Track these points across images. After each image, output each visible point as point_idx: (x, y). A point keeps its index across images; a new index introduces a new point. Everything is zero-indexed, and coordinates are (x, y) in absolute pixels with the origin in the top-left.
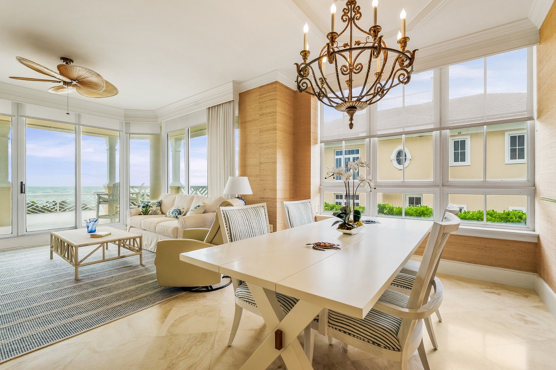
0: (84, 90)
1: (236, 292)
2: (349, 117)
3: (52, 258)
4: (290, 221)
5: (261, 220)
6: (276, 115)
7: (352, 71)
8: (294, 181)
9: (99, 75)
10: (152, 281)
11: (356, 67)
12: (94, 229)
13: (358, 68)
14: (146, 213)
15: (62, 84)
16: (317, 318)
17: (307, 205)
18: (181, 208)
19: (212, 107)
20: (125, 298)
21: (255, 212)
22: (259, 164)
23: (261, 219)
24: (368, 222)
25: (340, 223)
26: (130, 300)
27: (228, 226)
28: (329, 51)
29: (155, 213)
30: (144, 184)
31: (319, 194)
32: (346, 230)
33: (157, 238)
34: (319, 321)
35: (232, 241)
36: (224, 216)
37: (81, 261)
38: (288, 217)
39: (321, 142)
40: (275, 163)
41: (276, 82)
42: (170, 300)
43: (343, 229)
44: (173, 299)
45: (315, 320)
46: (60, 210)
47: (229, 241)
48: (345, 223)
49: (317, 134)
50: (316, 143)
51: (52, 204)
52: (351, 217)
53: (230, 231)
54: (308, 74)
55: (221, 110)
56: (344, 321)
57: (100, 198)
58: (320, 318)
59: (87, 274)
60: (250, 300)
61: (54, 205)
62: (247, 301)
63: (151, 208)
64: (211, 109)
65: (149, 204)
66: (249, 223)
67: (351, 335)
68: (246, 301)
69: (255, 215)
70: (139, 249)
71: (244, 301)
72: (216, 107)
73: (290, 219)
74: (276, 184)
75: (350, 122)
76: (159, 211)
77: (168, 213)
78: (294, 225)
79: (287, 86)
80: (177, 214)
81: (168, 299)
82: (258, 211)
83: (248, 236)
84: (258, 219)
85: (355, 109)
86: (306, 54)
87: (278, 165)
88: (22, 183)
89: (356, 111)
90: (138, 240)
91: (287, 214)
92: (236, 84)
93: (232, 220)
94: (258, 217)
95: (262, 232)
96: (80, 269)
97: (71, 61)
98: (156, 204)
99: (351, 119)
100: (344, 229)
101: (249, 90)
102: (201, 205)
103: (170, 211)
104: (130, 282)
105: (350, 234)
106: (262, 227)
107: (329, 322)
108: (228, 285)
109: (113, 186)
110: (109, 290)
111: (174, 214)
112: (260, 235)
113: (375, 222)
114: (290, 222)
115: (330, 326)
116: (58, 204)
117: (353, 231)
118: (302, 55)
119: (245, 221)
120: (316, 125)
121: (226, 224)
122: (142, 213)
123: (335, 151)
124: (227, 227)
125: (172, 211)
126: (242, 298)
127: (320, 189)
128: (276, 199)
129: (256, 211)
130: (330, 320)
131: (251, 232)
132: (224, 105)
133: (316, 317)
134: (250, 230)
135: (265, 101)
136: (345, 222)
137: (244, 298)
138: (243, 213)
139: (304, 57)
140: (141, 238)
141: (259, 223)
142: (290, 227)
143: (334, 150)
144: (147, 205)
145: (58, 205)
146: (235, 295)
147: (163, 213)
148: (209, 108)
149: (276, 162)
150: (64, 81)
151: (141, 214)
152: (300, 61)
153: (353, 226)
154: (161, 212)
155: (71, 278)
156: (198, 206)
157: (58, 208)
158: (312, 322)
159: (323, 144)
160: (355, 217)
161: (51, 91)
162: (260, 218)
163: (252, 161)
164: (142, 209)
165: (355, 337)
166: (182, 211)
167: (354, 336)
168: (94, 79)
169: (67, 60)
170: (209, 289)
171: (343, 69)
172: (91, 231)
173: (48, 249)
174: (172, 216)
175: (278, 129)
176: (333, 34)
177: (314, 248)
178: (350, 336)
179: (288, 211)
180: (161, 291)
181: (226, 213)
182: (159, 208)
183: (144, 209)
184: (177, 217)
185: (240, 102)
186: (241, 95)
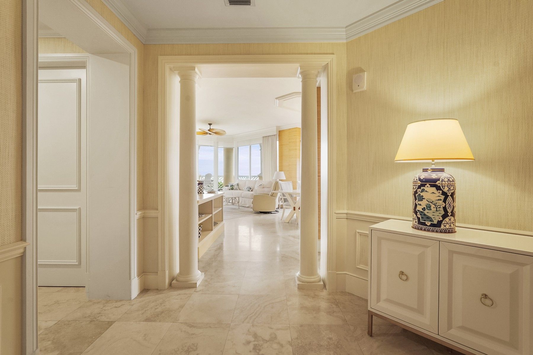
14: (232, 189)
19: (265, 137)
22: (288, 166)
29: (236, 189)
41: (297, 128)
55: (270, 138)
63: (234, 187)
72: (267, 137)
77: (244, 189)
82: (289, 183)
90: (237, 199)
92: (277, 127)
98: (236, 185)
101: (283, 130)
102: (262, 184)
132: (271, 136)
135: (291, 136)
140: (239, 197)
144: (233, 185)
148: (263, 137)
154: (239, 189)
166: (251, 187)
169: (210, 124)
174: (246, 190)
182: (238, 187)
183: (231, 187)
184: (249, 191)
185: (279, 135)
186: (279, 131)
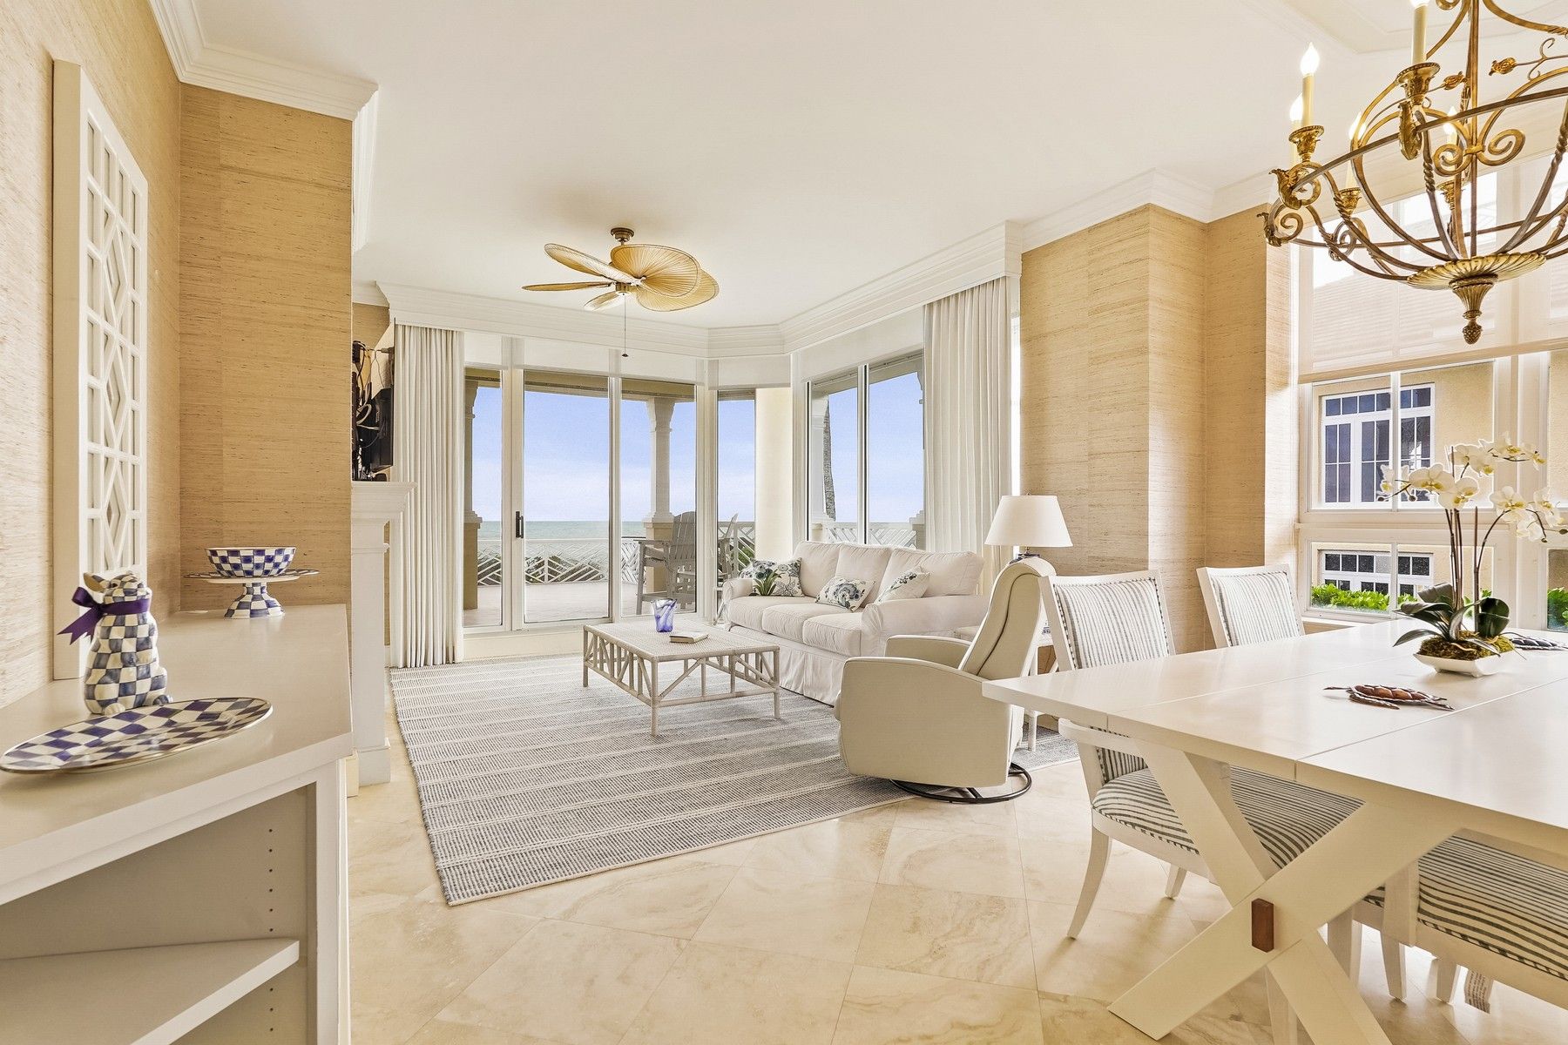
0: (652, 294)
1: (1095, 800)
2: (1462, 307)
3: (586, 685)
4: (1227, 625)
5: (1149, 616)
6: (1146, 307)
7: (1477, 158)
8: (1203, 509)
9: (691, 258)
10: (818, 761)
11: (1496, 144)
12: (668, 624)
13: (1500, 146)
14: (766, 591)
15: (613, 287)
16: (1379, 894)
17: (1275, 581)
18: (858, 582)
19: (939, 301)
20: (773, 789)
21: (1132, 593)
22: (1086, 458)
23: (1148, 614)
24: (1526, 644)
25: (1428, 637)
26: (786, 794)
27: (1070, 627)
28: (1405, 127)
29: (787, 593)
30: (736, 516)
31: (1294, 551)
32: (1452, 658)
33: (803, 657)
34: (1387, 904)
35: (1080, 667)
36: (1059, 601)
37: (663, 695)
38: (1221, 614)
39: (1302, 380)
40: (1142, 452)
41: (1147, 208)
42: (880, 809)
43: (1440, 657)
44: (885, 807)
45: (1367, 898)
46: (550, 578)
47: (1073, 666)
48: (1447, 638)
49: (1288, 355)
50: (1284, 385)
51: (534, 565)
52: (1469, 624)
53: (1075, 639)
54: (1316, 194)
55: (967, 308)
56: (1480, 911)
57: (644, 550)
58: (1388, 895)
59: (671, 727)
60: (1148, 821)
61: (537, 567)
62: (1134, 825)
63: (777, 579)
64: (935, 307)
65: (773, 568)
66: (1118, 623)
67: (1508, 955)
68: (1131, 824)
69: (1132, 603)
70: (772, 678)
71: (1126, 823)
72: (953, 301)
73: (1226, 621)
74: (1146, 518)
75: (1467, 322)
76: (796, 588)
77: (822, 594)
78: (1241, 636)
79: (1180, 213)
80: (848, 596)
81: (874, 805)
82: (1139, 591)
83: (1120, 656)
84: (1140, 613)
85: (1491, 280)
86: (1309, 139)
87: (1151, 459)
88: (518, 513)
89: (1491, 284)
90: (769, 657)
91: (1218, 604)
92: (1015, 227)
93: (1078, 613)
94: (1141, 607)
95: (1154, 649)
96: (660, 712)
97: (631, 233)
98: (790, 568)
99: (1474, 312)
100: (1445, 655)
101: (1054, 243)
102: (918, 574)
103: (828, 589)
104: (768, 754)
105: (1469, 676)
106: (1154, 637)
107: (1420, 910)
108: (1014, 797)
109: (675, 522)
110: (731, 766)
111: (840, 595)
112: (1149, 657)
113: (1553, 645)
114: (1228, 628)
115: (1424, 921)
116: (546, 563)
117: (1480, 665)
118: (1295, 142)
119: (1107, 616)
120: (1284, 325)
121: (1065, 622)
122: (758, 592)
123: (1324, 399)
124: (1066, 628)
125: (833, 589)
126: (1120, 815)
127: (1297, 532)
128: (1147, 561)
129: (1135, 593)
130: (1423, 903)
131: (1125, 647)
132: (976, 291)
133: (1372, 891)
134: (1123, 643)
135: (1108, 269)
136: (1447, 634)
137: (1124, 815)
138: (1102, 595)
139: (1303, 148)
140: (776, 651)
141: (1146, 624)
142: (1229, 643)
143: (1320, 397)
144: (769, 571)
145: (546, 566)
146: (1094, 808)
147: (805, 594)
148: (931, 305)
149: (1147, 451)
150: (617, 283)
151: (755, 595)
152: (1290, 158)
153: (1479, 648)
154: (800, 591)
155: (643, 731)
156: (911, 578)
157: (546, 574)
158: (1357, 904)
159: (1308, 386)
160: (1481, 620)
161: (589, 308)
162: (1146, 610)
163: (1064, 449)
164: (757, 581)
165: (1526, 962)
166: (860, 588)
167: (1521, 959)
168: (679, 269)
169: (622, 233)
170: (970, 798)
171: (1443, 157)
172: (664, 627)
173: (579, 663)
174: (835, 601)
175: (1151, 348)
176: (1420, 71)
177: (1354, 699)
178: (1503, 957)
179: (1221, 596)
180: (850, 785)
181: (1063, 592)
182: (797, 579)
183: (762, 581)
184: (847, 605)
185: (1024, 283)
186: (1027, 258)
